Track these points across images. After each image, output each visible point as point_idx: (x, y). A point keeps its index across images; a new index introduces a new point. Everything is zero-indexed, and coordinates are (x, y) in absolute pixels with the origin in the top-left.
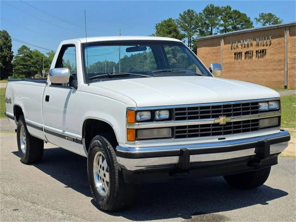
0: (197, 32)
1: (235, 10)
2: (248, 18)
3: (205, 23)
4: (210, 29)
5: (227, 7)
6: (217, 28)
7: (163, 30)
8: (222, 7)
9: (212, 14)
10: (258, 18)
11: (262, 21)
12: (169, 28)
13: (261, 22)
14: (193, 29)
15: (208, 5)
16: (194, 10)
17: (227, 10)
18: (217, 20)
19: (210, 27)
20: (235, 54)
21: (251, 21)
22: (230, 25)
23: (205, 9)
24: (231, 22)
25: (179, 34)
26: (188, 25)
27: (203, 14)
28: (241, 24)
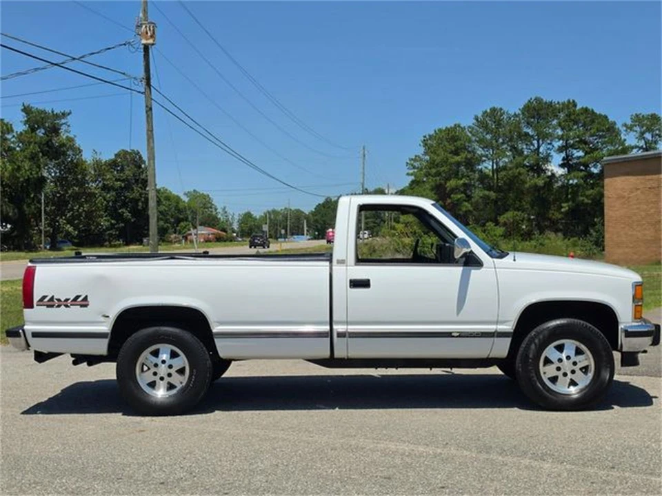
1: (585, 107)
2: (612, 124)
3: (526, 134)
4: (536, 145)
5: (569, 101)
6: (547, 143)
7: (445, 147)
8: (559, 103)
10: (629, 122)
11: (637, 129)
12: (454, 144)
13: (636, 131)
15: (532, 98)
16: (504, 108)
17: (569, 107)
19: (536, 142)
21: (617, 128)
23: (524, 106)
24: (578, 131)
26: (493, 137)
27: (521, 116)
28: (598, 134)
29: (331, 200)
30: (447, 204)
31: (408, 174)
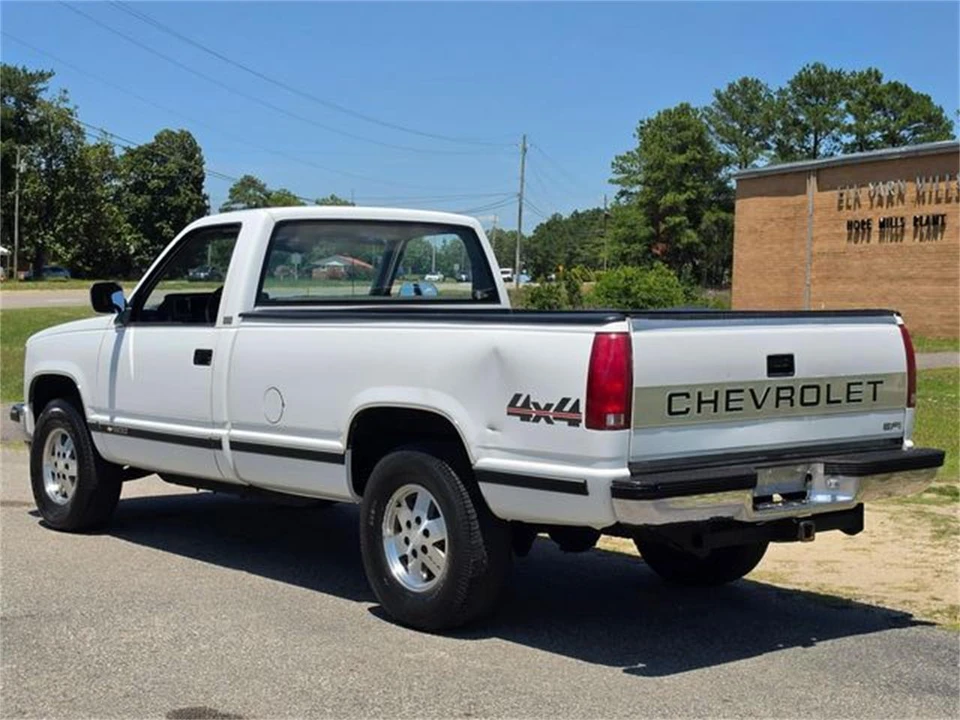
0: (769, 148)
1: (893, 81)
2: (937, 110)
3: (797, 123)
4: (813, 141)
5: (869, 72)
6: (833, 138)
7: (662, 139)
8: (853, 74)
9: (820, 95)
12: (678, 135)
14: (757, 138)
15: (808, 66)
16: (760, 79)
17: (868, 81)
18: (834, 113)
19: (812, 136)
20: (850, 225)
21: (946, 118)
22: (876, 129)
23: (796, 77)
24: (879, 121)
25: (711, 153)
26: (742, 126)
27: (790, 93)
28: (913, 126)
29: (561, 217)
30: (661, 231)
31: (611, 181)
